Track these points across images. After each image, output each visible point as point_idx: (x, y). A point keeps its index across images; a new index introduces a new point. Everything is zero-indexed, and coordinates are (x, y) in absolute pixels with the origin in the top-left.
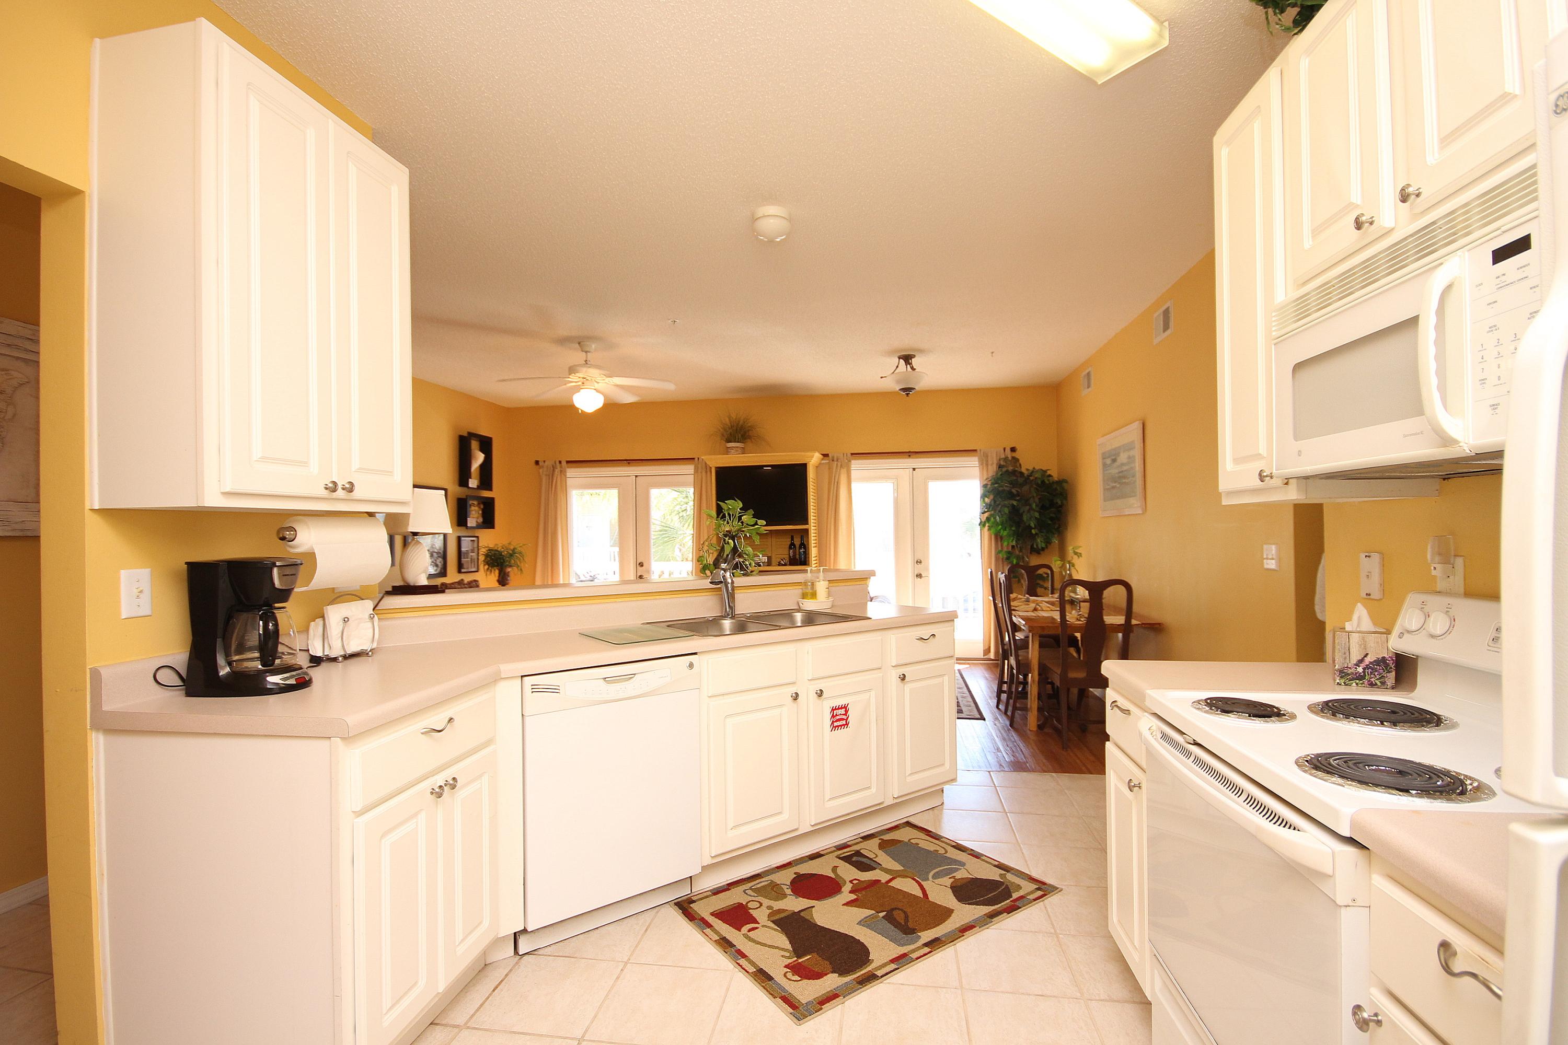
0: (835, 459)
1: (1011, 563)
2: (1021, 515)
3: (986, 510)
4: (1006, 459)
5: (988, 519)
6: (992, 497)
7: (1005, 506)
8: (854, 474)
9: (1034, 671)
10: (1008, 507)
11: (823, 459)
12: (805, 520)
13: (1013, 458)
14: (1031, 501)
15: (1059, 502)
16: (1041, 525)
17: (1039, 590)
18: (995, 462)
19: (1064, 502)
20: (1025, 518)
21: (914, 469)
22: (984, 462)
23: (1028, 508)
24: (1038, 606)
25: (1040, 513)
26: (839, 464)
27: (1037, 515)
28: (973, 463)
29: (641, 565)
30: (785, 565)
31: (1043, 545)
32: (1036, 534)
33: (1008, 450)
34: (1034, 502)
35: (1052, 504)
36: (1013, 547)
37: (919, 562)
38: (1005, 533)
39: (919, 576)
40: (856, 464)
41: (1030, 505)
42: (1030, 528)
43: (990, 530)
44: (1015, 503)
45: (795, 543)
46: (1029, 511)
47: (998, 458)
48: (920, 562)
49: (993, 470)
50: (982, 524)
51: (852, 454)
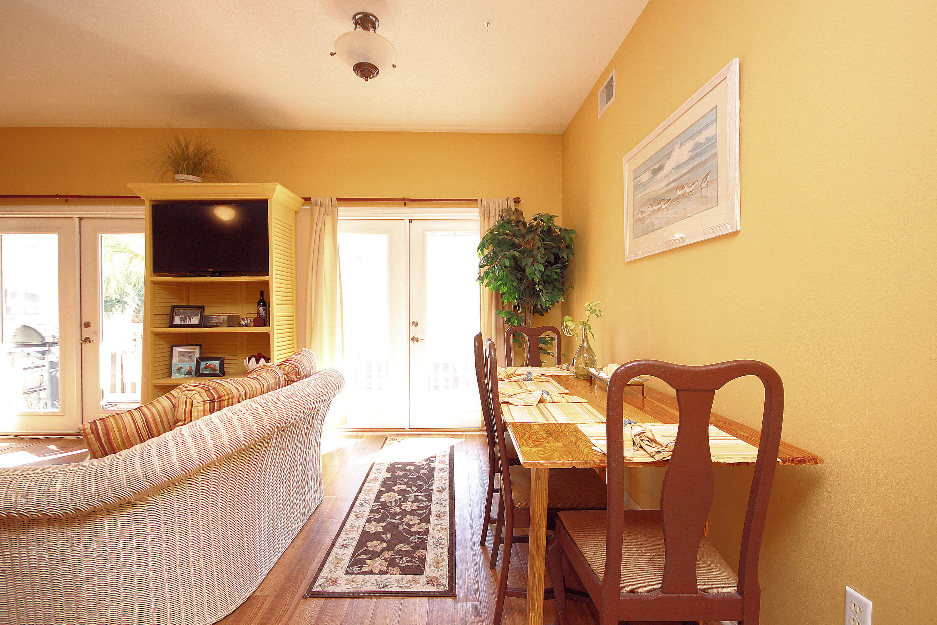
0: (319, 204)
1: (513, 324)
2: (524, 271)
3: (485, 263)
4: (509, 210)
5: (487, 273)
6: (490, 248)
7: (505, 257)
8: (340, 225)
9: (540, 530)
10: (509, 258)
11: (303, 205)
12: (266, 272)
13: (516, 210)
14: (536, 252)
15: (566, 257)
16: (546, 282)
17: (544, 358)
18: (497, 213)
19: (571, 257)
20: (528, 271)
21: (411, 221)
22: (485, 214)
23: (531, 259)
24: (545, 396)
25: (546, 267)
26: (323, 210)
27: (542, 268)
28: (473, 213)
29: (87, 325)
30: (247, 325)
31: (549, 305)
32: (540, 290)
33: (511, 201)
34: (539, 252)
35: (558, 258)
36: (515, 307)
37: (415, 324)
38: (504, 289)
39: (415, 339)
40: (343, 212)
41: (534, 257)
42: (533, 283)
43: (489, 286)
44: (517, 254)
45: (265, 300)
46: (532, 264)
47: (501, 209)
48: (417, 325)
49: (493, 221)
50: (481, 279)
51: (338, 200)
